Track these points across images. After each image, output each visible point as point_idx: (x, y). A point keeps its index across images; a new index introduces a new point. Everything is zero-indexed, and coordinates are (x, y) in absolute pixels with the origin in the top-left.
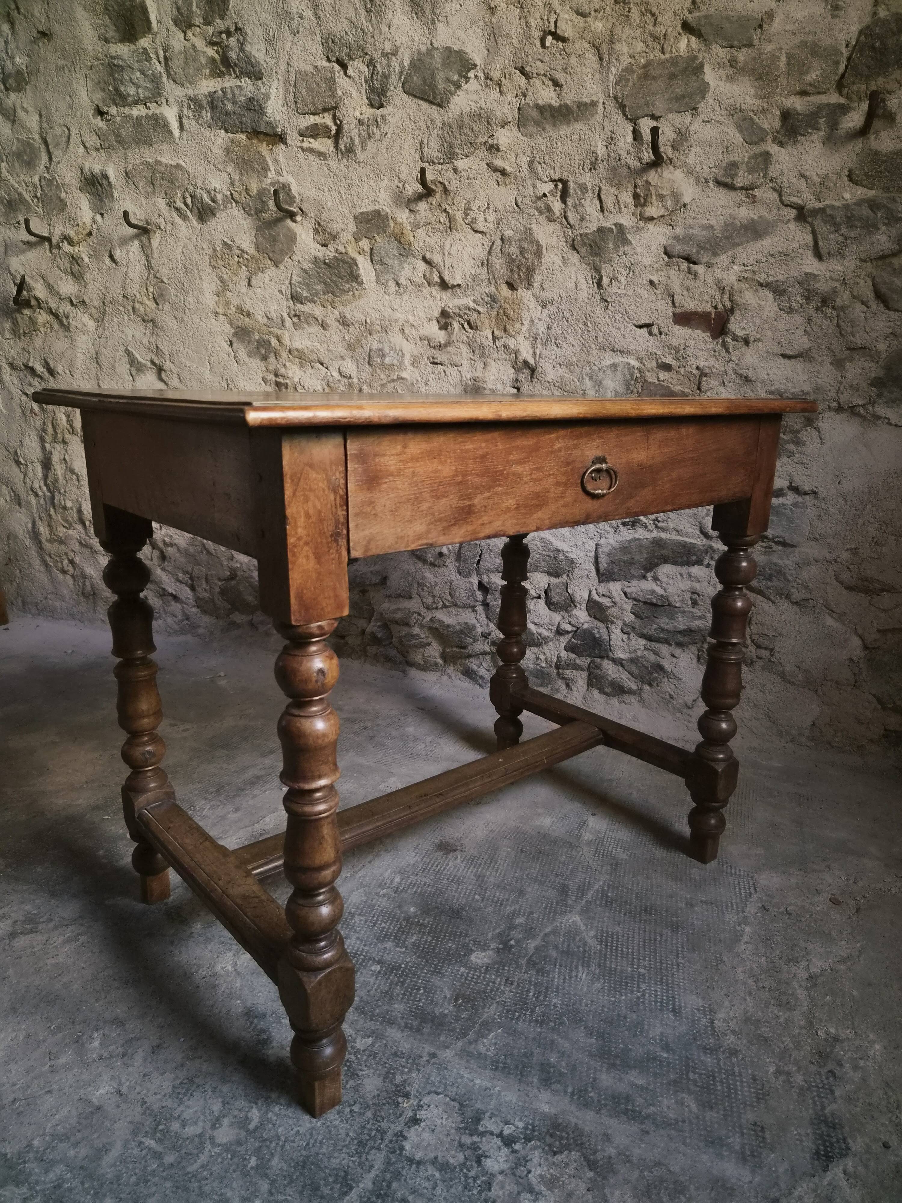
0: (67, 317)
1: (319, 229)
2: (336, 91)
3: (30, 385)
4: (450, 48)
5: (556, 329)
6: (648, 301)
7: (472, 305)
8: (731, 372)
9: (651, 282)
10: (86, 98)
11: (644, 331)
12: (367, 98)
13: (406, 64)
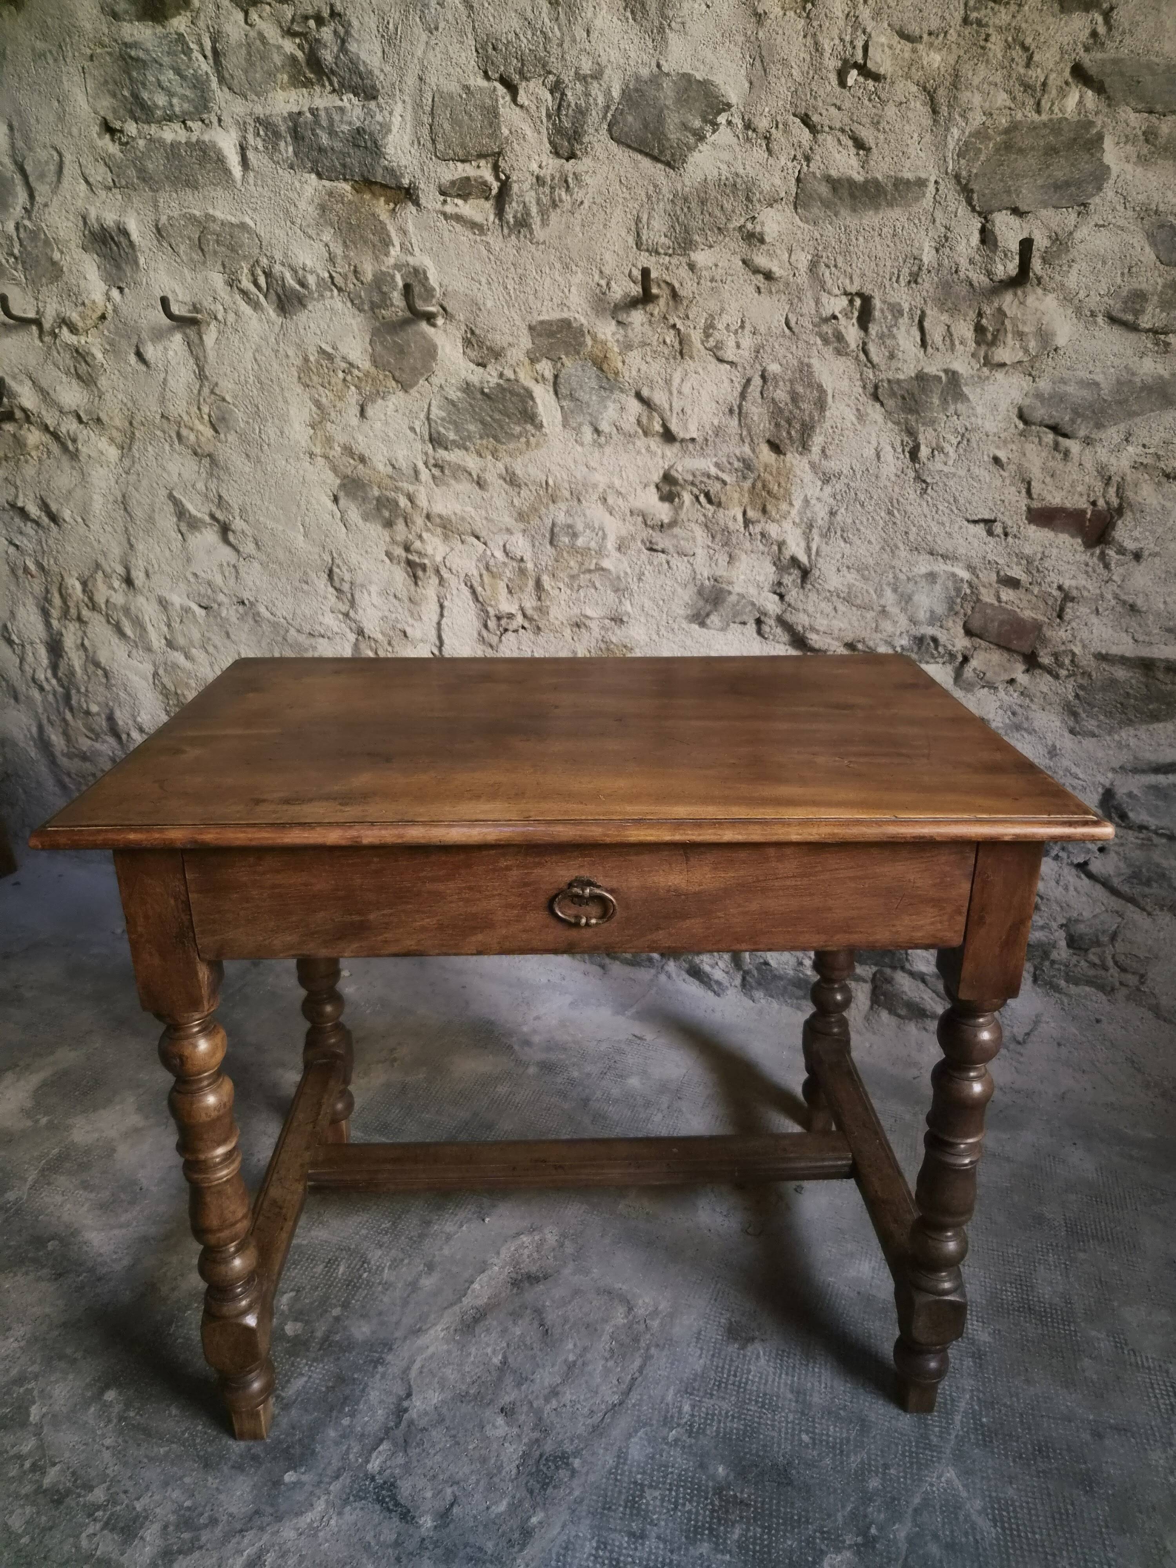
0: (74, 441)
1: (472, 339)
2: (500, 128)
3: (21, 533)
4: (689, 75)
5: (843, 516)
6: (990, 487)
7: (713, 471)
8: (1109, 596)
9: (996, 460)
10: (85, 106)
11: (980, 529)
12: (550, 143)
13: (616, 93)
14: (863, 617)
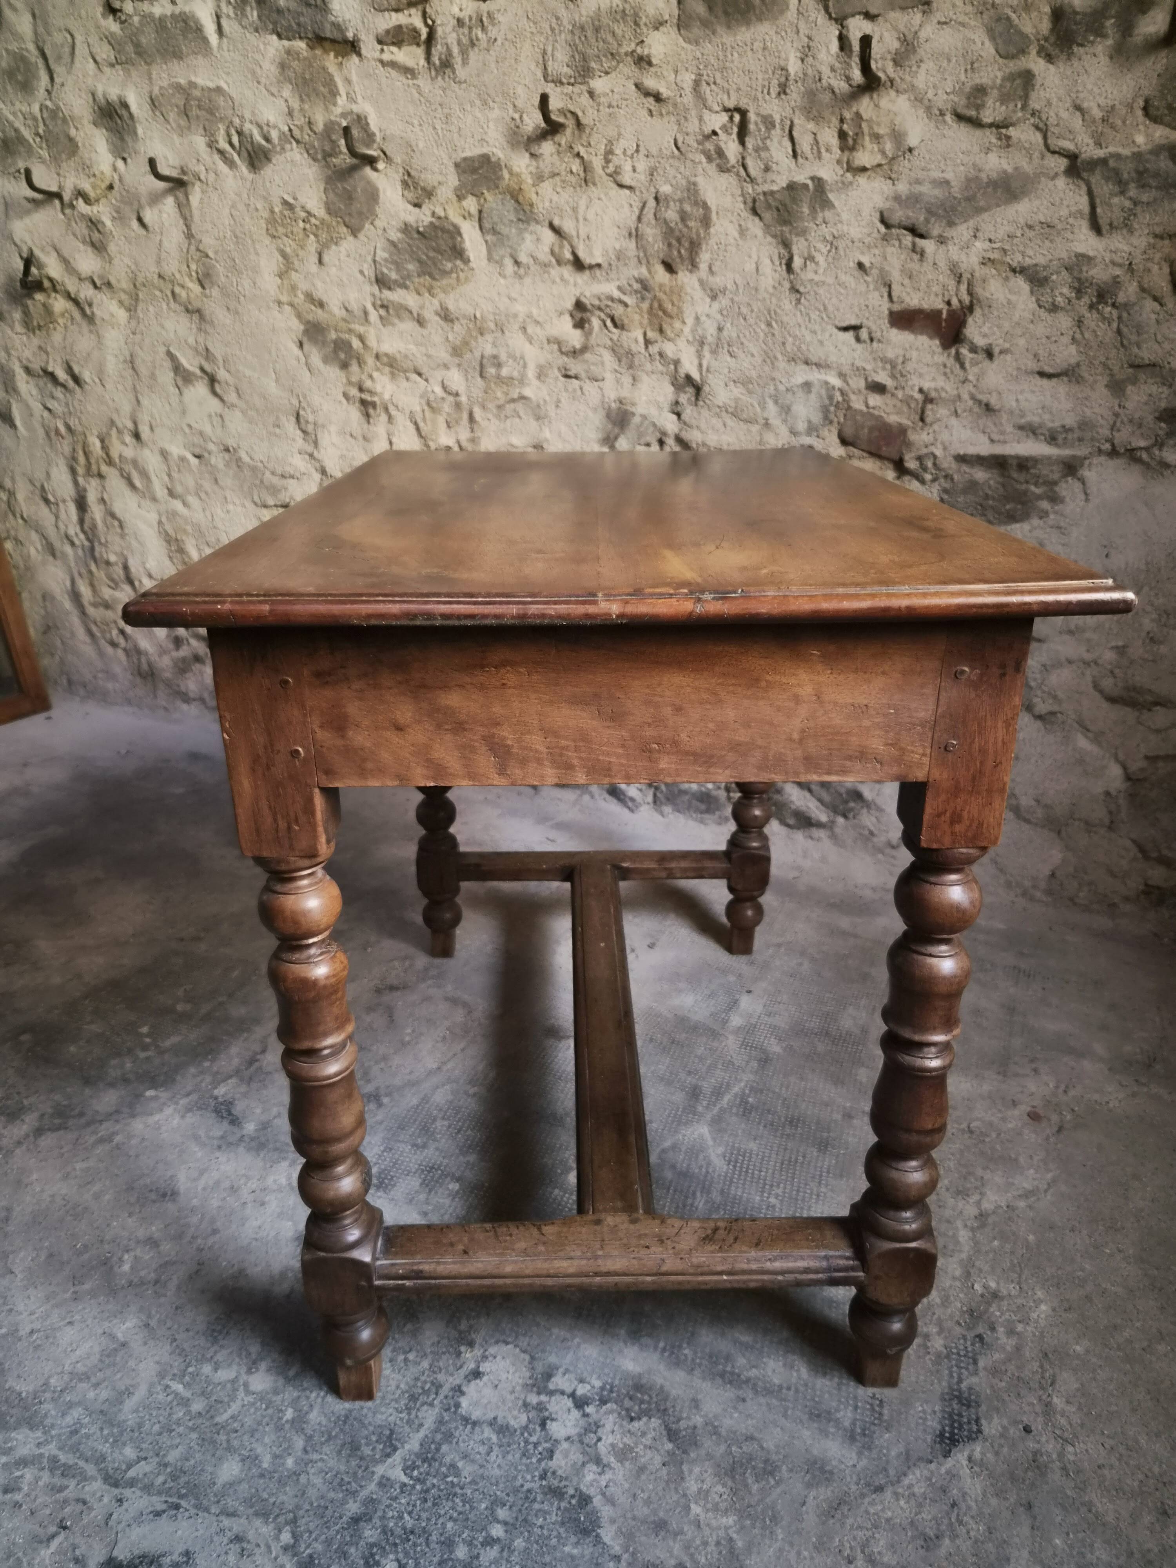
0: (90, 305)
1: (409, 182)
3: (53, 397)
5: (730, 331)
6: (855, 293)
7: (616, 294)
8: (966, 396)
9: (860, 266)
11: (850, 335)
14: (749, 431)
